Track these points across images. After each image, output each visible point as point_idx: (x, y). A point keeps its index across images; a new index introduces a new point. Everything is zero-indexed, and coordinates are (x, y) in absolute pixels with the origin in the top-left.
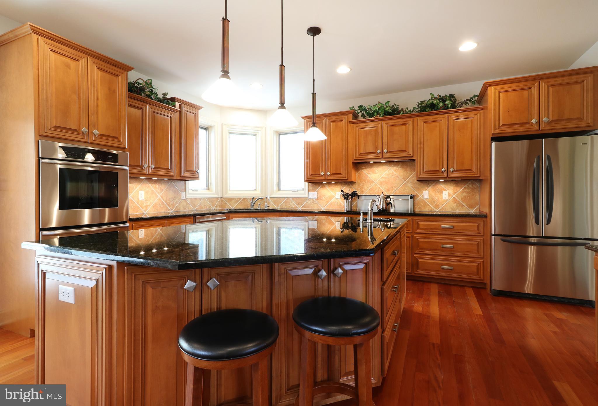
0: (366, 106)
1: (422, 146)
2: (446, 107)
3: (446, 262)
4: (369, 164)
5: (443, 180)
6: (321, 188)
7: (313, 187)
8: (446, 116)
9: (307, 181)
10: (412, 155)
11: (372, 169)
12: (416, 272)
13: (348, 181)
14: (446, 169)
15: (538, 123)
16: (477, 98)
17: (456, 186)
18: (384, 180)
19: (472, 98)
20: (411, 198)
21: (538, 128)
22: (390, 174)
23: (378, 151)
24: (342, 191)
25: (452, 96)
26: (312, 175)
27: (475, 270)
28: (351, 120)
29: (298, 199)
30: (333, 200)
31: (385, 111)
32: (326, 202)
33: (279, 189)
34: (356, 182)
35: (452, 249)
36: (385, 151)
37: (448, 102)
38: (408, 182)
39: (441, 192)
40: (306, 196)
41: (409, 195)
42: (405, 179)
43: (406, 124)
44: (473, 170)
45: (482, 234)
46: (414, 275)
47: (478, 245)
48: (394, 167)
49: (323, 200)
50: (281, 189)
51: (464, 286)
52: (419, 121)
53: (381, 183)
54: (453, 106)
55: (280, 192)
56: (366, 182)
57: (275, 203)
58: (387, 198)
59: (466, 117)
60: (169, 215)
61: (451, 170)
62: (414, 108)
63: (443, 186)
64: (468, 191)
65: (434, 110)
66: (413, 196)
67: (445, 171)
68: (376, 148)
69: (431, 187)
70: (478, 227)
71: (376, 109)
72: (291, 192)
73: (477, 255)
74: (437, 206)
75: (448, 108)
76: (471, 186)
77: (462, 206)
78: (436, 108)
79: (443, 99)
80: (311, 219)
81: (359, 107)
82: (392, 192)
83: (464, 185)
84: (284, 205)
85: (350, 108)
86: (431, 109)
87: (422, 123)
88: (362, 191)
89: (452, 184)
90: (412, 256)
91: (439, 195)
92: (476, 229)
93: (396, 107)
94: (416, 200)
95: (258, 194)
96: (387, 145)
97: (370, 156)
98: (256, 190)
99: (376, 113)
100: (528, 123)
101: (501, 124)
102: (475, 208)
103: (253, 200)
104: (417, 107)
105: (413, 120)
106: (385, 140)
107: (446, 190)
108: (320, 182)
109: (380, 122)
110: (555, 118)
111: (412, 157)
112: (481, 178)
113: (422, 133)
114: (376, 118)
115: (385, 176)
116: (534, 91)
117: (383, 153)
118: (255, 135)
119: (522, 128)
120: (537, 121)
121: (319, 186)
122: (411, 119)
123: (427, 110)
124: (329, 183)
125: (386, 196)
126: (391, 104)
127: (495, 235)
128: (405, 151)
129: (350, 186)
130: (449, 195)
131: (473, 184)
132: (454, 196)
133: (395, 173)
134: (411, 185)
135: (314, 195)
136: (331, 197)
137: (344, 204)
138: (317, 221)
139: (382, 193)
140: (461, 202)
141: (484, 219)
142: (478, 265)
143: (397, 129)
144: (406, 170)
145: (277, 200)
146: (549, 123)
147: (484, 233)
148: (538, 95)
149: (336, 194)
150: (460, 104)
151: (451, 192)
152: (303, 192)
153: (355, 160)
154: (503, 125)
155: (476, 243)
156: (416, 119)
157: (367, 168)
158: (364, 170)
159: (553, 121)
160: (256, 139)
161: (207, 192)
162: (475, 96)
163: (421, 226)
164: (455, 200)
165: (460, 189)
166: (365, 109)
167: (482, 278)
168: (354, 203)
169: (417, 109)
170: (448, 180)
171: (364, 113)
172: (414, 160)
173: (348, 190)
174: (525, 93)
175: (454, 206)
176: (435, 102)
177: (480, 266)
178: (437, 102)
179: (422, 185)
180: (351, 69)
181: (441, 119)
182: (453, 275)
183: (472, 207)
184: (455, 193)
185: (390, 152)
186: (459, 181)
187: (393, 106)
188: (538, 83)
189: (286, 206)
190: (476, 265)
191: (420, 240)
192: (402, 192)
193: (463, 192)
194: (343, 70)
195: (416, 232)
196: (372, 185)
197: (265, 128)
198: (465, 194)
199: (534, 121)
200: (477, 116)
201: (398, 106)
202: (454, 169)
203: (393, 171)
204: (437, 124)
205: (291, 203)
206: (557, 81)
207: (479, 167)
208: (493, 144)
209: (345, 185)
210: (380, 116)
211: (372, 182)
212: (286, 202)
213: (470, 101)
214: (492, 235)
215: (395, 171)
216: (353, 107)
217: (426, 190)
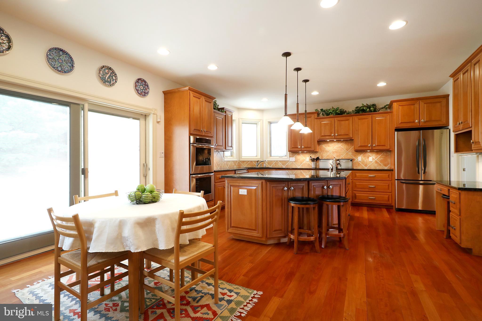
0: (325, 110)
1: (357, 132)
2: (370, 111)
3: (371, 195)
4: (326, 142)
5: (369, 151)
6: (297, 155)
7: (292, 154)
8: (371, 116)
9: (289, 151)
10: (352, 137)
11: (328, 144)
12: (355, 201)
13: (314, 151)
14: (371, 145)
15: (419, 122)
16: (388, 106)
17: (377, 154)
18: (335, 150)
19: (385, 106)
20: (351, 161)
21: (419, 125)
22: (339, 147)
23: (332, 135)
24: (311, 157)
25: (374, 105)
26: (293, 148)
27: (387, 199)
28: (316, 117)
29: (283, 161)
30: (304, 162)
31: (336, 112)
32: (301, 163)
33: (271, 156)
34: (318, 152)
35: (374, 188)
36: (336, 135)
37: (372, 109)
38: (349, 152)
39: (368, 158)
40: (288, 160)
41: (350, 159)
42: (347, 150)
43: (348, 120)
44: (386, 145)
45: (391, 180)
46: (354, 202)
47: (388, 185)
48: (341, 143)
49: (299, 162)
50: (272, 156)
51: (381, 208)
52: (356, 118)
53: (333, 152)
54: (375, 111)
55: (271, 157)
56: (325, 152)
57: (268, 164)
58: (337, 161)
59: (382, 117)
60: (218, 170)
61: (374, 145)
62: (353, 111)
63: (369, 154)
64: (384, 156)
65: (365, 113)
66: (352, 160)
67: (370, 146)
68: (331, 133)
69: (362, 154)
70: (388, 176)
71: (331, 112)
72: (278, 157)
73: (388, 191)
74: (366, 165)
75: (372, 112)
76: (385, 154)
77: (380, 165)
78: (365, 112)
79: (369, 107)
80: (291, 174)
81: (321, 110)
82: (340, 157)
83: (381, 154)
84: (274, 165)
85: (315, 110)
86: (362, 112)
87: (357, 119)
88: (322, 157)
89: (374, 153)
90: (352, 192)
91: (367, 159)
92: (387, 177)
93: (342, 110)
94: (354, 162)
95: (259, 158)
96: (338, 131)
97: (327, 137)
98: (257, 156)
99: (331, 114)
100: (414, 122)
101: (400, 122)
102: (388, 166)
103: (257, 162)
104: (354, 110)
105: (352, 118)
106: (336, 129)
107: (371, 156)
108: (297, 151)
109: (333, 119)
110: (427, 120)
111: (352, 138)
112: (390, 150)
113: (357, 125)
114: (331, 116)
115: (335, 148)
116: (417, 106)
117: (335, 136)
118: (256, 124)
119: (411, 124)
120: (418, 121)
121: (296, 154)
122: (351, 117)
123: (360, 112)
124: (303, 152)
125: (337, 160)
126: (340, 108)
127: (397, 180)
128: (348, 135)
129: (315, 154)
130: (373, 159)
131: (386, 153)
132: (376, 159)
133: (342, 147)
134: (351, 154)
135: (293, 159)
136: (304, 160)
137: (312, 164)
138: (295, 175)
139: (335, 158)
140: (380, 163)
141: (392, 172)
142: (389, 196)
143: (343, 122)
144: (348, 145)
145: (270, 162)
146: (425, 122)
147: (392, 179)
148: (419, 108)
149: (306, 159)
150: (379, 109)
151: (374, 158)
152: (286, 157)
153: (319, 139)
154: (401, 123)
155: (388, 184)
156: (354, 117)
157: (325, 144)
158: (323, 145)
159: (426, 121)
160: (257, 126)
161: (231, 157)
162: (387, 105)
163: (357, 176)
164: (376, 162)
165: (379, 156)
166: (324, 111)
167: (391, 203)
168: (317, 164)
169: (354, 111)
170: (372, 151)
171: (324, 113)
172: (353, 140)
173: (314, 156)
174: (412, 107)
175: (376, 165)
176: (364, 108)
177: (389, 197)
178: (366, 108)
179: (357, 153)
180: (319, 93)
181: (368, 118)
182: (376, 202)
183: (386, 165)
184: (376, 158)
185: (339, 135)
186: (379, 151)
187: (341, 110)
188: (419, 102)
189: (275, 165)
190: (388, 196)
191: (357, 183)
192: (346, 157)
193: (380, 157)
194: (315, 93)
195: (355, 179)
196: (328, 154)
197: (263, 120)
198: (382, 159)
199: (417, 121)
200: (388, 116)
201: (343, 109)
202: (375, 145)
203: (341, 146)
204: (366, 120)
205: (279, 164)
206: (428, 101)
207: (389, 144)
208: (396, 133)
209: (312, 153)
210: (333, 115)
211: (328, 152)
212: (275, 163)
213: (384, 107)
214: (396, 180)
215: (342, 146)
216: (317, 109)
217: (360, 156)
